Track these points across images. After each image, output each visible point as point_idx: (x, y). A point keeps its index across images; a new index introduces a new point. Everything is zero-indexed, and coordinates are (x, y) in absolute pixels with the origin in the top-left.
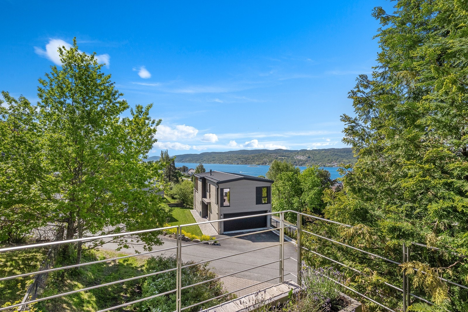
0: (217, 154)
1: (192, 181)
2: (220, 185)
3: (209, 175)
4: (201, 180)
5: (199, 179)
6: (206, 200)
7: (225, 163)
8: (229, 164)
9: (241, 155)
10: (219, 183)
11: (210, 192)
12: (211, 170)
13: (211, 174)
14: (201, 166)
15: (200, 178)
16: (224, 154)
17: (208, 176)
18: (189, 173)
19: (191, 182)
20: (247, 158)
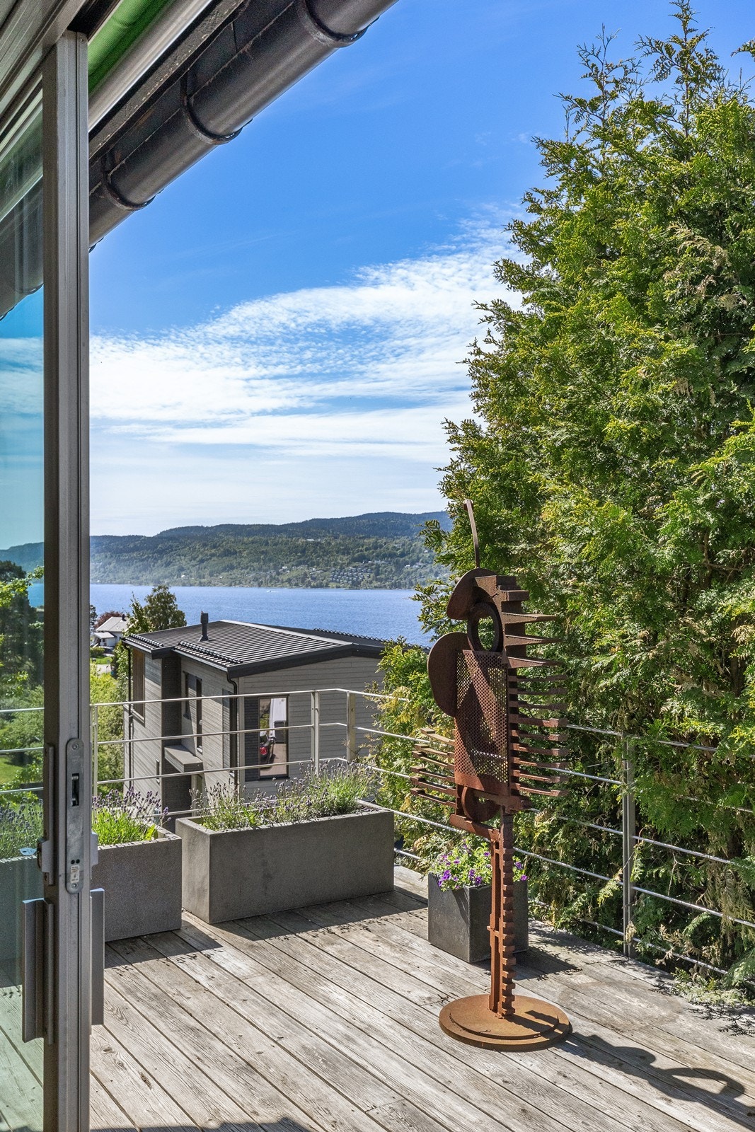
0: (249, 534)
1: (115, 675)
2: (241, 681)
3: (194, 640)
4: (158, 663)
5: (148, 660)
6: (182, 758)
7: (289, 581)
8: (308, 585)
9: (372, 540)
10: (237, 673)
11: (199, 717)
12: (204, 617)
13: (204, 633)
14: (160, 597)
15: (155, 655)
16: (284, 537)
17: (187, 644)
18: (101, 636)
19: (109, 678)
20: (403, 555)
